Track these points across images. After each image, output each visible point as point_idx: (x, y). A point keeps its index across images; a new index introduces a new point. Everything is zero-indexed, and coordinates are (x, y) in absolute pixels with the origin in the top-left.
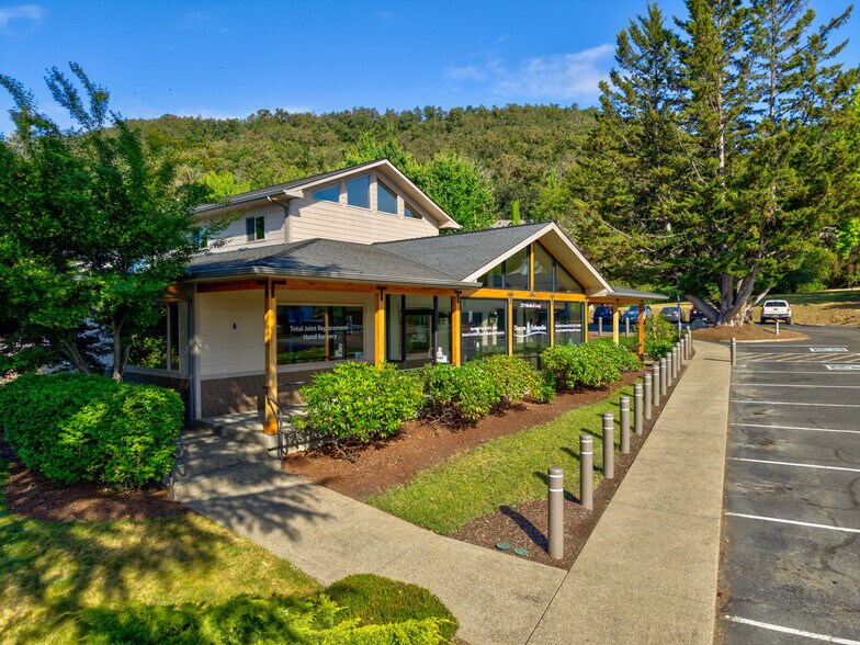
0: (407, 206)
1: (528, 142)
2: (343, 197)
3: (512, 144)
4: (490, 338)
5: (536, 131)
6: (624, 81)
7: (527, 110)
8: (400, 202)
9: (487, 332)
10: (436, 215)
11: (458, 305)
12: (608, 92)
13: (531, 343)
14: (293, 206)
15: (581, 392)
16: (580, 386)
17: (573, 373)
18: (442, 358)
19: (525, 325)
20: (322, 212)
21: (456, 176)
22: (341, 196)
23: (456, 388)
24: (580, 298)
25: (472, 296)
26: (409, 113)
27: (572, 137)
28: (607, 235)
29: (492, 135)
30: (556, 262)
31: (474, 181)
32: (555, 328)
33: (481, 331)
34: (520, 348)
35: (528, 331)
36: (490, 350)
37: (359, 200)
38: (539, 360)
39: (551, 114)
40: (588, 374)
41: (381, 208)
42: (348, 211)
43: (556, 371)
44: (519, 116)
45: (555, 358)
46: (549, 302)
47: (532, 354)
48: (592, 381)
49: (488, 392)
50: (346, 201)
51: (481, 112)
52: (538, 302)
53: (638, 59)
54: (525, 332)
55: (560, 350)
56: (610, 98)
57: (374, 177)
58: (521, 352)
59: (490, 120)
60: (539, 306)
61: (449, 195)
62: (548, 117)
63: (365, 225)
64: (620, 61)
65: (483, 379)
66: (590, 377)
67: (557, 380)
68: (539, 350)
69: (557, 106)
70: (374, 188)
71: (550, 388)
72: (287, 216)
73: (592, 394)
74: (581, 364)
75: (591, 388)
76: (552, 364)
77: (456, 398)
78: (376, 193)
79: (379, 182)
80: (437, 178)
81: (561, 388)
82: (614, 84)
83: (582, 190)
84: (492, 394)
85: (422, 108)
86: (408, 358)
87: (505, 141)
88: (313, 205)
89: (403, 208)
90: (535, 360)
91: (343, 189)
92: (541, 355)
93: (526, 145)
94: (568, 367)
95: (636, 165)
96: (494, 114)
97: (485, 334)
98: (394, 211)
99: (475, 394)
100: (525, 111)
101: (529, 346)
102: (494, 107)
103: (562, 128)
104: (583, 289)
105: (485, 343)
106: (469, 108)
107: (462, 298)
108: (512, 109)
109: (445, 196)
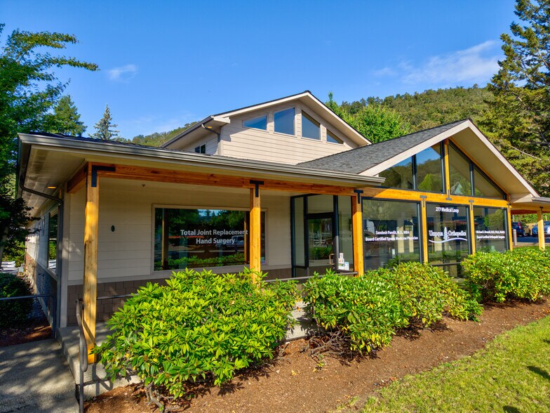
0: (329, 132)
1: (442, 113)
2: (271, 125)
3: (429, 115)
4: (406, 243)
5: (447, 105)
6: (524, 30)
7: (440, 92)
8: (323, 130)
9: (402, 237)
10: (357, 141)
11: (359, 206)
12: (509, 41)
13: (450, 250)
14: (223, 133)
15: (513, 305)
16: (512, 299)
17: (504, 284)
18: (344, 265)
19: (442, 231)
20: (250, 138)
21: (380, 121)
22: (268, 125)
23: (344, 307)
24: (502, 204)
25: (376, 196)
26: (358, 103)
27: (475, 106)
28: (517, 158)
29: (414, 110)
30: (473, 166)
31: (395, 124)
32: (476, 234)
33: (396, 236)
34: (437, 256)
35: (446, 237)
36: (406, 256)
37: (285, 127)
38: (460, 268)
39: (457, 93)
40: (523, 285)
41: (305, 134)
42: (274, 137)
43: (481, 282)
44: (434, 97)
45: (479, 267)
46: (467, 206)
47: (451, 262)
48: (528, 294)
49: (392, 312)
50: (273, 128)
51: (407, 97)
52: (455, 206)
53: (536, 11)
54: (442, 238)
55: (484, 257)
56: (512, 46)
57: (298, 109)
58: (439, 259)
59: (412, 102)
60: (457, 211)
61: (375, 135)
62: (456, 95)
63: (291, 148)
64: (519, 15)
65: (383, 295)
66: (525, 289)
67: (483, 291)
68: (458, 258)
69: (462, 87)
70: (298, 118)
71: (476, 303)
72: (219, 141)
73: (527, 308)
74: (513, 274)
75: (526, 301)
76: (476, 273)
77: (343, 321)
78: (301, 122)
79: (304, 113)
80: (365, 123)
81: (488, 300)
82: (515, 34)
83: (490, 123)
84: (397, 314)
85: (366, 99)
86: (311, 264)
87: (424, 113)
88: (242, 132)
89: (325, 135)
90: (454, 268)
91: (270, 119)
92: (462, 263)
93: (439, 115)
94: (497, 277)
95: (541, 96)
96: (416, 97)
97: (401, 239)
98: (317, 137)
99: (370, 315)
100: (438, 93)
101: (447, 253)
102: (416, 93)
103: (466, 101)
104: (504, 195)
105: (401, 250)
106: (398, 96)
107: (363, 198)
108: (429, 93)
109: (372, 137)
